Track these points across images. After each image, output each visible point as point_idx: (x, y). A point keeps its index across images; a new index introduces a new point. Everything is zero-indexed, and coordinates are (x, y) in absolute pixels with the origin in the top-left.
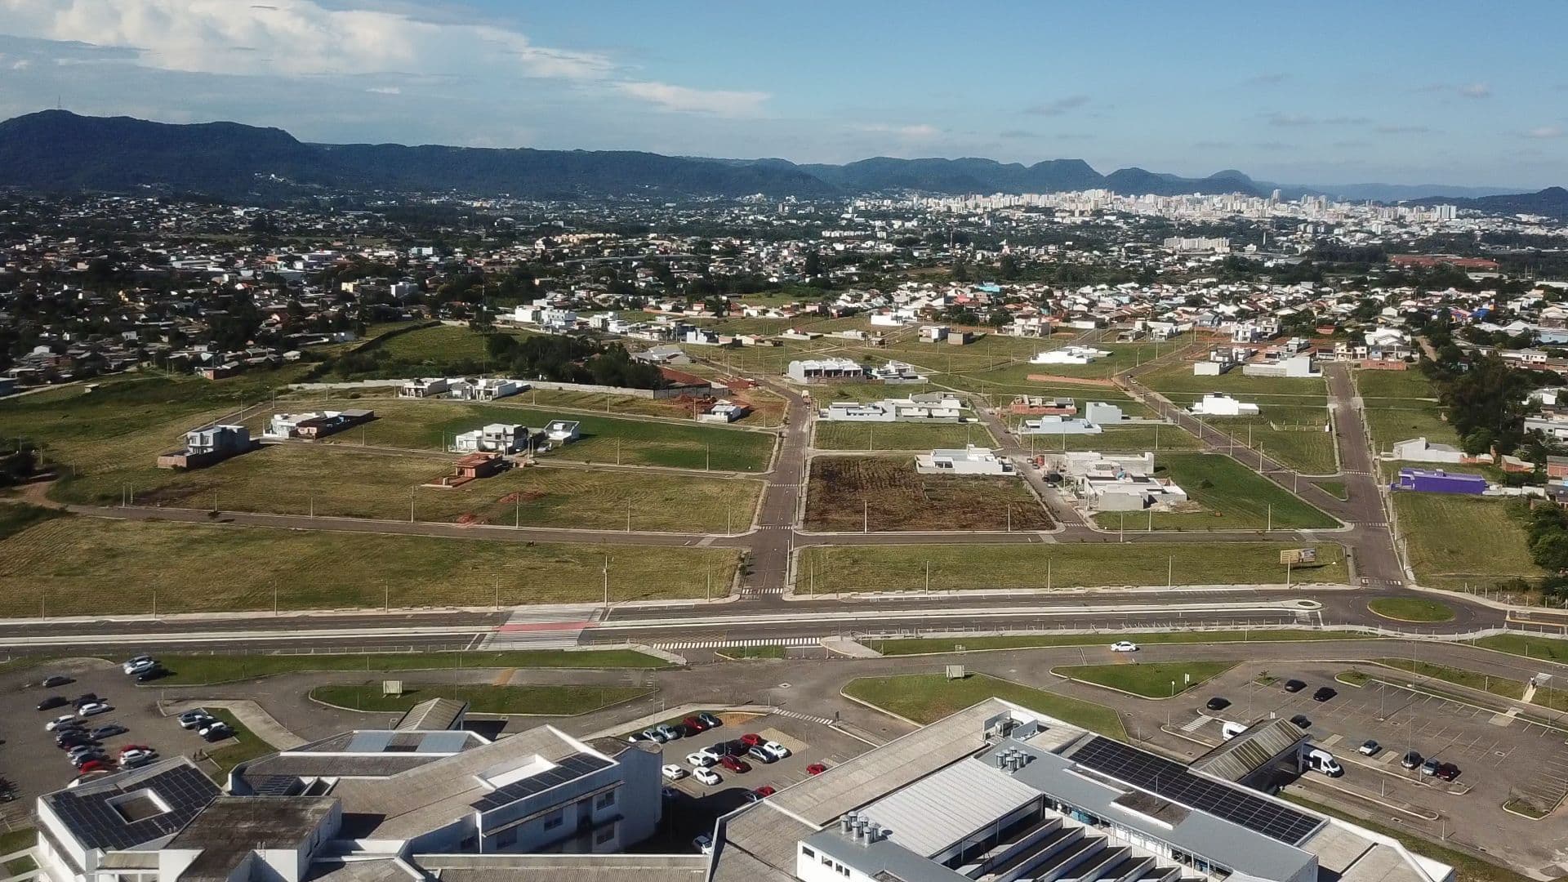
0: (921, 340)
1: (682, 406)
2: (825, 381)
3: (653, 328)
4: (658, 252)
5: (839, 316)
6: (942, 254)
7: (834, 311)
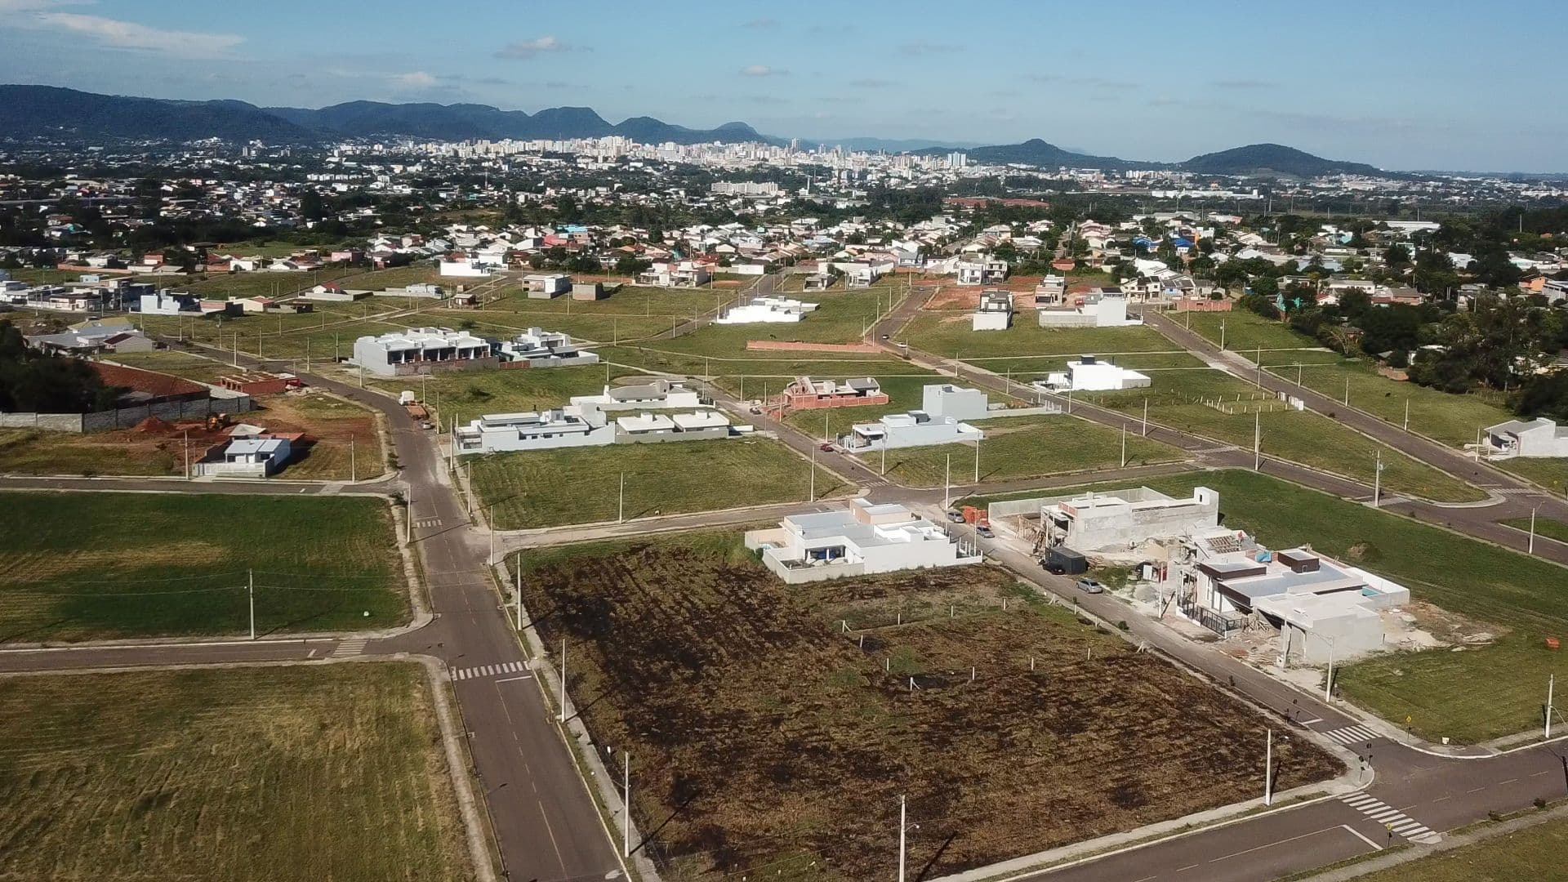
0: (531, 295)
1: (152, 444)
2: (428, 368)
3: (76, 291)
4: (80, 194)
5: (386, 265)
6: (475, 195)
7: (378, 259)
